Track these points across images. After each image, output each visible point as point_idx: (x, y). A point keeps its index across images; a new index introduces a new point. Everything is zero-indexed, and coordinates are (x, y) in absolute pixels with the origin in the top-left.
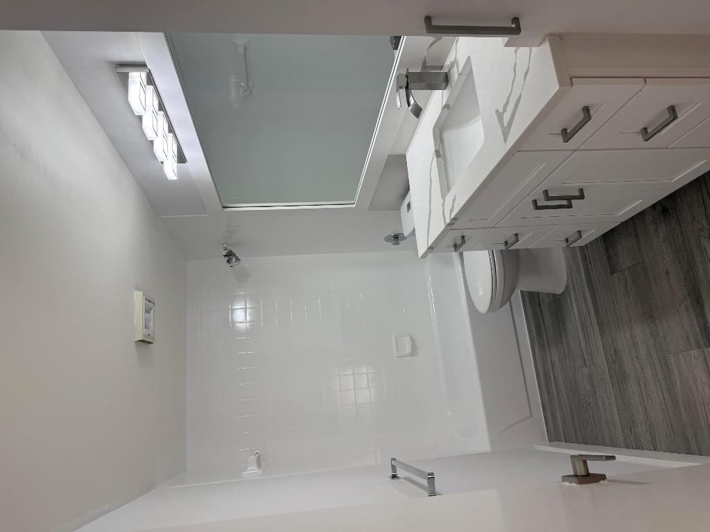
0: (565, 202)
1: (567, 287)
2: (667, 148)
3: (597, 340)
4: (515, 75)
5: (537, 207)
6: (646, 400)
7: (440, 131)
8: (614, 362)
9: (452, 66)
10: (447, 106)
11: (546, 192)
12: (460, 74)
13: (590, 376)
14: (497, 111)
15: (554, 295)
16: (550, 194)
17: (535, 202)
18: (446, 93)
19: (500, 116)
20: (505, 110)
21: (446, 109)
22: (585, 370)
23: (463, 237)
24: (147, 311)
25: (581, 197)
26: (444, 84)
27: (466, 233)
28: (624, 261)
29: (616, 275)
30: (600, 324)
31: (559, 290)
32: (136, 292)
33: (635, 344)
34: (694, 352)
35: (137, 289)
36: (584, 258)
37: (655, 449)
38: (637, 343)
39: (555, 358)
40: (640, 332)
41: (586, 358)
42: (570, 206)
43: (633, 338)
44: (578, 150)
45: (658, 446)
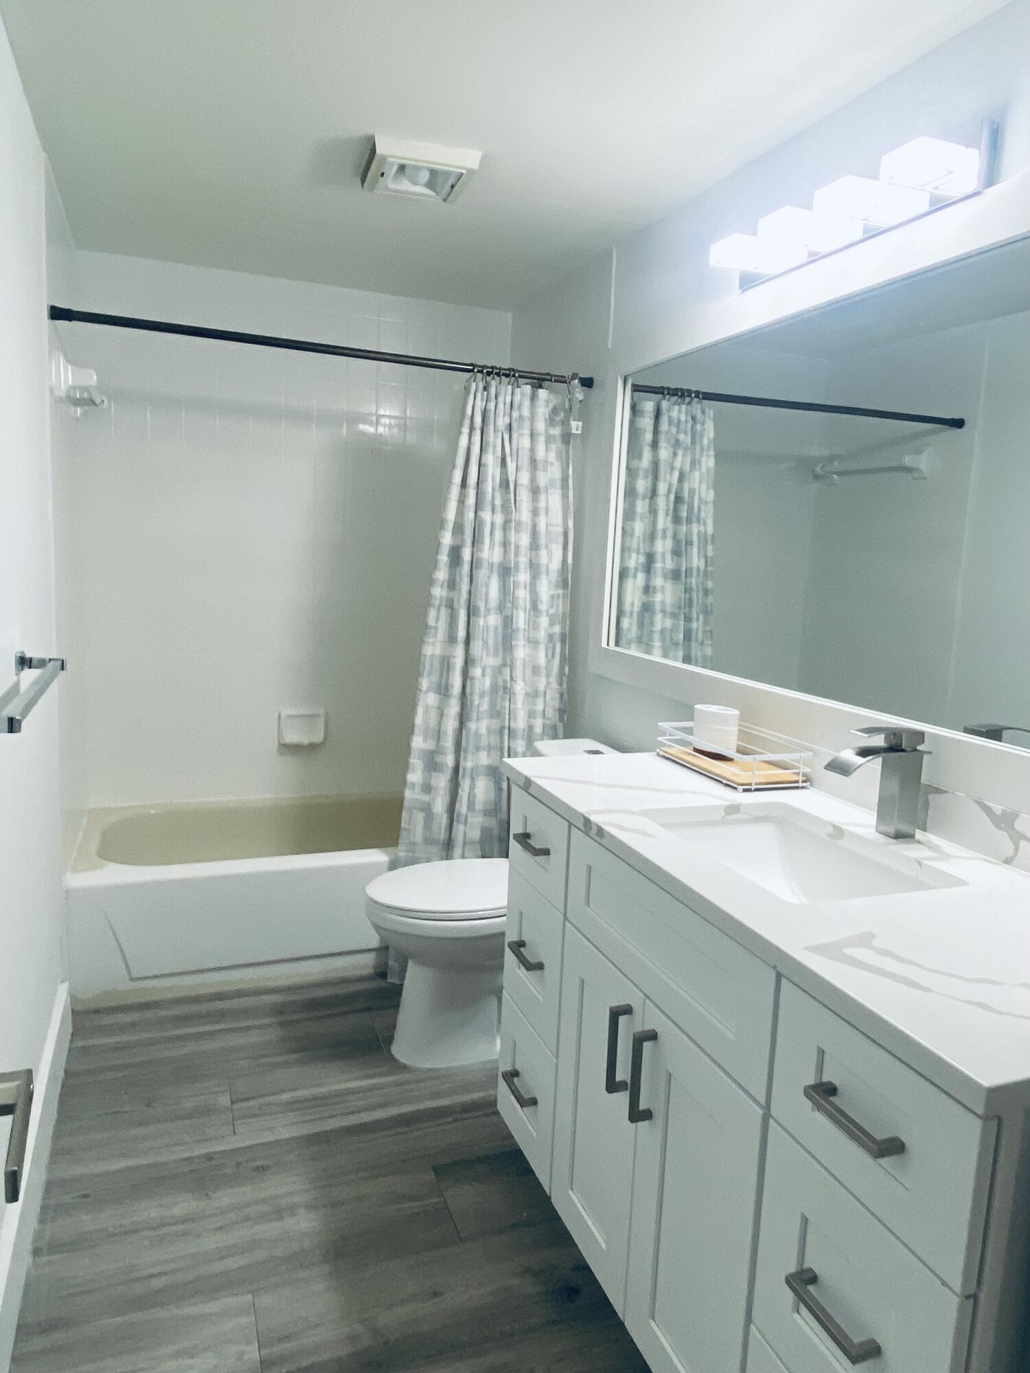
0: (623, 1076)
1: (404, 1068)
2: (749, 1319)
3: (286, 1129)
4: (969, 980)
5: (616, 1014)
6: (150, 1233)
7: (779, 818)
8: (238, 1165)
9: (931, 848)
10: (838, 832)
11: (653, 1036)
12: (920, 864)
13: (208, 1111)
14: (871, 935)
15: (390, 1040)
16: (647, 1046)
17: (628, 1010)
18: (870, 832)
19: (865, 940)
20: (879, 951)
21: (831, 830)
22: (225, 1100)
23: (546, 852)
24: (434, 178)
25: (637, 1115)
26: (892, 830)
27: (558, 858)
28: (461, 1197)
29: (430, 1176)
31: (401, 1051)
32: (479, 154)
33: (278, 1214)
34: (252, 1354)
35: (485, 160)
36: (467, 1108)
37: (36, 1252)
38: (281, 1218)
39: (254, 1038)
40: (304, 1226)
41: (251, 1103)
42: (612, 1086)
43: (292, 1210)
44: (767, 1117)
45: (45, 1259)
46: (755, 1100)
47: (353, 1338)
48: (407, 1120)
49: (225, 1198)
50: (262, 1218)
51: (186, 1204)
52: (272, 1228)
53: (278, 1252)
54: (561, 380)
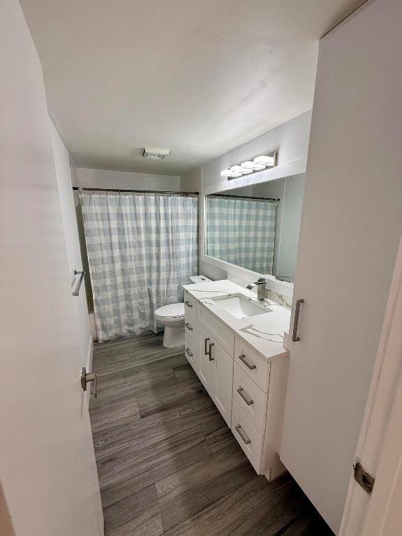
0: (208, 351)
1: (166, 348)
2: (232, 397)
4: (268, 334)
6: (115, 387)
7: (239, 296)
9: (267, 302)
12: (265, 307)
13: (125, 360)
14: (252, 325)
15: (162, 342)
16: (212, 346)
17: (208, 339)
18: (256, 300)
19: (250, 327)
20: (253, 329)
21: (248, 299)
22: (128, 358)
23: (192, 306)
24: (159, 156)
25: (211, 359)
26: (260, 299)
27: (194, 308)
28: (179, 374)
29: (172, 370)
31: (164, 344)
32: (168, 151)
33: (141, 381)
34: (138, 410)
35: (170, 152)
36: (180, 356)
39: (134, 344)
40: (147, 383)
41: (134, 358)
42: (206, 354)
43: (144, 380)
44: (234, 361)
46: (232, 357)
47: (158, 405)
48: (167, 359)
49: (130, 379)
50: (138, 382)
51: (122, 381)
52: (140, 384)
53: (142, 389)
54: (192, 194)
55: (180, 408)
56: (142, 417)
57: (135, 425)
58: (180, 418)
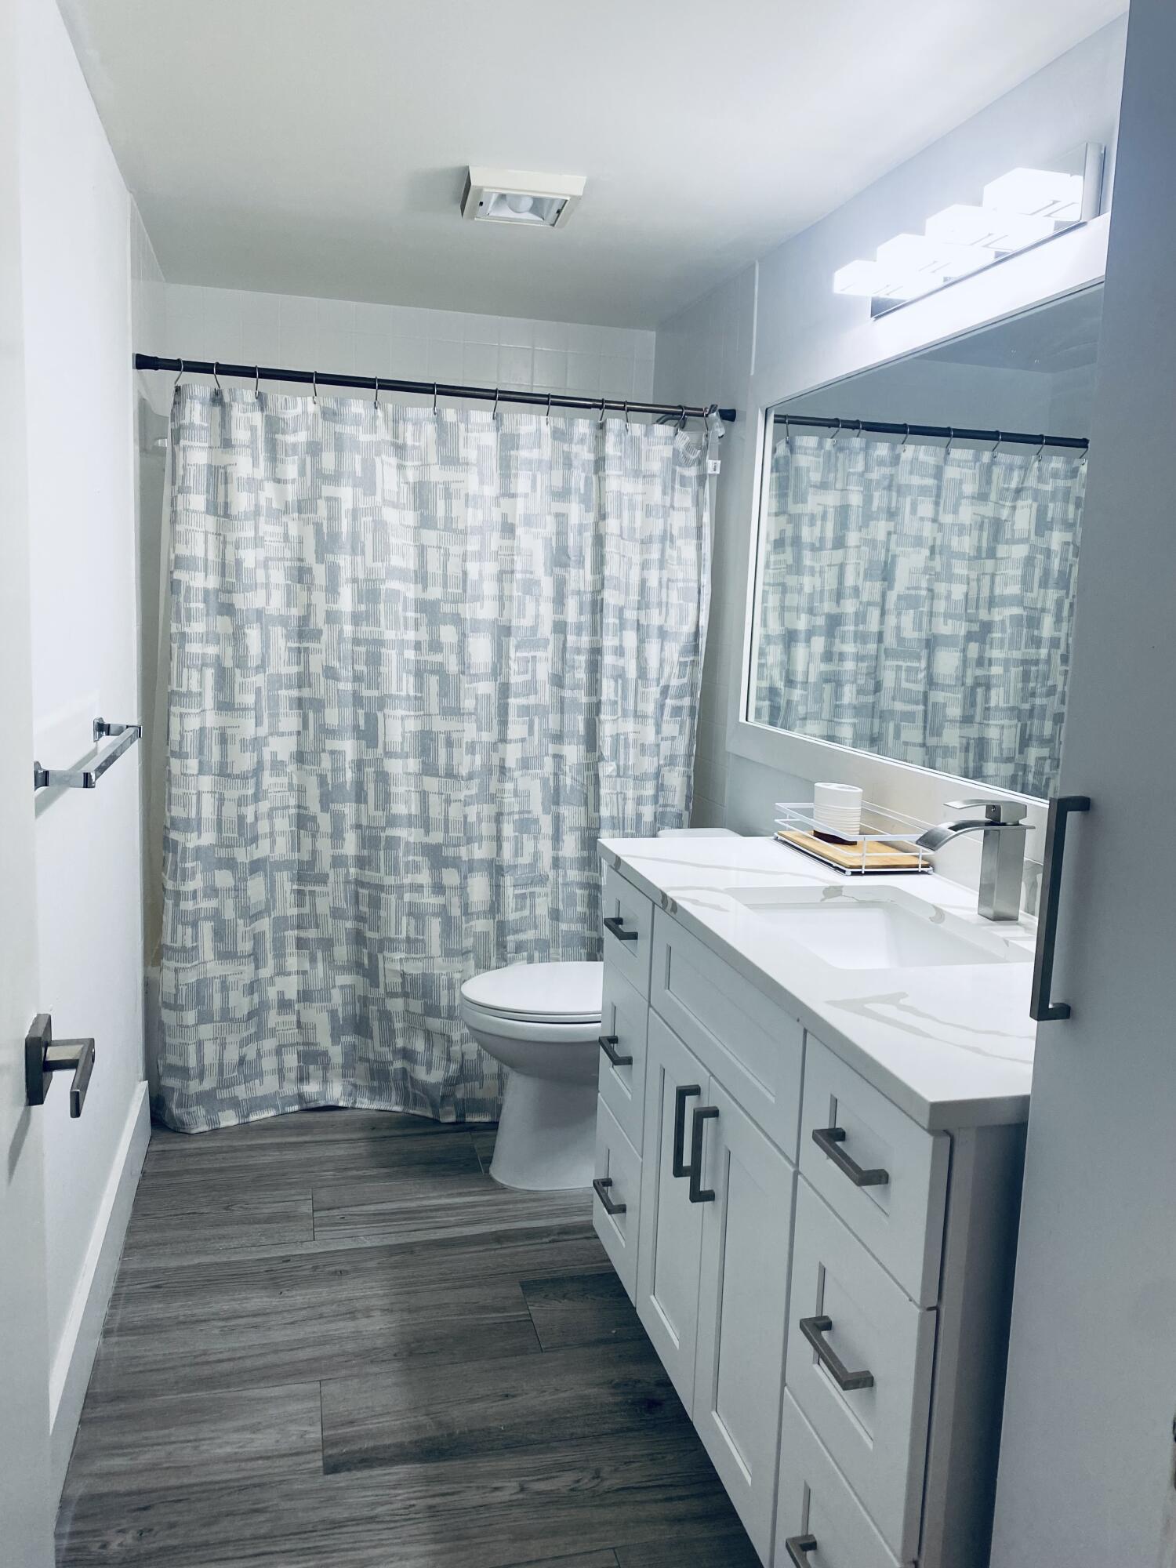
0: (687, 1161)
1: (503, 1189)
2: (784, 1384)
3: (370, 1238)
4: (977, 1032)
5: (682, 1094)
6: (221, 1324)
8: (315, 1268)
10: (940, 914)
11: (714, 1113)
13: (288, 1217)
14: (904, 995)
15: (488, 1161)
16: (708, 1122)
17: (695, 1091)
19: (892, 999)
20: (903, 1008)
21: (933, 913)
22: (306, 1208)
25: (696, 1197)
26: (990, 912)
27: (643, 944)
28: (548, 1312)
29: (518, 1291)
30: (408, 1249)
31: (500, 1172)
32: (583, 179)
33: (352, 1315)
34: (315, 1434)
35: (589, 186)
36: (565, 1231)
37: (107, 1333)
38: (354, 1318)
39: (340, 1151)
40: (378, 1327)
41: (335, 1212)
42: (679, 1171)
43: (367, 1312)
44: (796, 1174)
45: (114, 1339)
46: (787, 1158)
47: (419, 1428)
48: (499, 1238)
49: (299, 1297)
50: (337, 1316)
51: (258, 1300)
52: (346, 1327)
53: (350, 1346)
54: (700, 414)
55: (527, 1461)
56: (332, 1467)
57: (288, 1496)
58: (520, 1504)
